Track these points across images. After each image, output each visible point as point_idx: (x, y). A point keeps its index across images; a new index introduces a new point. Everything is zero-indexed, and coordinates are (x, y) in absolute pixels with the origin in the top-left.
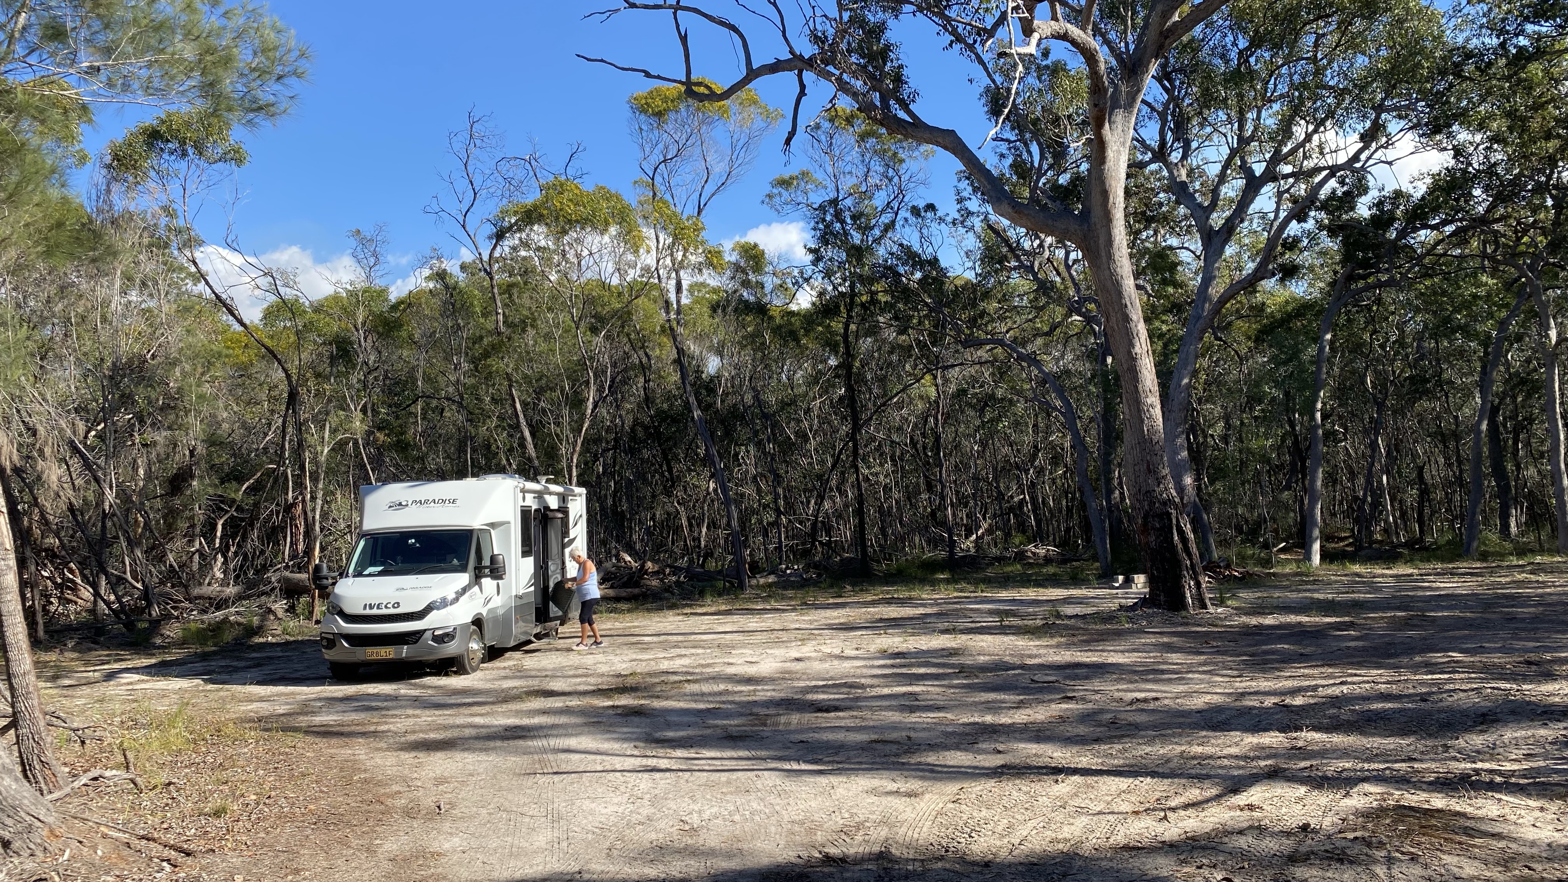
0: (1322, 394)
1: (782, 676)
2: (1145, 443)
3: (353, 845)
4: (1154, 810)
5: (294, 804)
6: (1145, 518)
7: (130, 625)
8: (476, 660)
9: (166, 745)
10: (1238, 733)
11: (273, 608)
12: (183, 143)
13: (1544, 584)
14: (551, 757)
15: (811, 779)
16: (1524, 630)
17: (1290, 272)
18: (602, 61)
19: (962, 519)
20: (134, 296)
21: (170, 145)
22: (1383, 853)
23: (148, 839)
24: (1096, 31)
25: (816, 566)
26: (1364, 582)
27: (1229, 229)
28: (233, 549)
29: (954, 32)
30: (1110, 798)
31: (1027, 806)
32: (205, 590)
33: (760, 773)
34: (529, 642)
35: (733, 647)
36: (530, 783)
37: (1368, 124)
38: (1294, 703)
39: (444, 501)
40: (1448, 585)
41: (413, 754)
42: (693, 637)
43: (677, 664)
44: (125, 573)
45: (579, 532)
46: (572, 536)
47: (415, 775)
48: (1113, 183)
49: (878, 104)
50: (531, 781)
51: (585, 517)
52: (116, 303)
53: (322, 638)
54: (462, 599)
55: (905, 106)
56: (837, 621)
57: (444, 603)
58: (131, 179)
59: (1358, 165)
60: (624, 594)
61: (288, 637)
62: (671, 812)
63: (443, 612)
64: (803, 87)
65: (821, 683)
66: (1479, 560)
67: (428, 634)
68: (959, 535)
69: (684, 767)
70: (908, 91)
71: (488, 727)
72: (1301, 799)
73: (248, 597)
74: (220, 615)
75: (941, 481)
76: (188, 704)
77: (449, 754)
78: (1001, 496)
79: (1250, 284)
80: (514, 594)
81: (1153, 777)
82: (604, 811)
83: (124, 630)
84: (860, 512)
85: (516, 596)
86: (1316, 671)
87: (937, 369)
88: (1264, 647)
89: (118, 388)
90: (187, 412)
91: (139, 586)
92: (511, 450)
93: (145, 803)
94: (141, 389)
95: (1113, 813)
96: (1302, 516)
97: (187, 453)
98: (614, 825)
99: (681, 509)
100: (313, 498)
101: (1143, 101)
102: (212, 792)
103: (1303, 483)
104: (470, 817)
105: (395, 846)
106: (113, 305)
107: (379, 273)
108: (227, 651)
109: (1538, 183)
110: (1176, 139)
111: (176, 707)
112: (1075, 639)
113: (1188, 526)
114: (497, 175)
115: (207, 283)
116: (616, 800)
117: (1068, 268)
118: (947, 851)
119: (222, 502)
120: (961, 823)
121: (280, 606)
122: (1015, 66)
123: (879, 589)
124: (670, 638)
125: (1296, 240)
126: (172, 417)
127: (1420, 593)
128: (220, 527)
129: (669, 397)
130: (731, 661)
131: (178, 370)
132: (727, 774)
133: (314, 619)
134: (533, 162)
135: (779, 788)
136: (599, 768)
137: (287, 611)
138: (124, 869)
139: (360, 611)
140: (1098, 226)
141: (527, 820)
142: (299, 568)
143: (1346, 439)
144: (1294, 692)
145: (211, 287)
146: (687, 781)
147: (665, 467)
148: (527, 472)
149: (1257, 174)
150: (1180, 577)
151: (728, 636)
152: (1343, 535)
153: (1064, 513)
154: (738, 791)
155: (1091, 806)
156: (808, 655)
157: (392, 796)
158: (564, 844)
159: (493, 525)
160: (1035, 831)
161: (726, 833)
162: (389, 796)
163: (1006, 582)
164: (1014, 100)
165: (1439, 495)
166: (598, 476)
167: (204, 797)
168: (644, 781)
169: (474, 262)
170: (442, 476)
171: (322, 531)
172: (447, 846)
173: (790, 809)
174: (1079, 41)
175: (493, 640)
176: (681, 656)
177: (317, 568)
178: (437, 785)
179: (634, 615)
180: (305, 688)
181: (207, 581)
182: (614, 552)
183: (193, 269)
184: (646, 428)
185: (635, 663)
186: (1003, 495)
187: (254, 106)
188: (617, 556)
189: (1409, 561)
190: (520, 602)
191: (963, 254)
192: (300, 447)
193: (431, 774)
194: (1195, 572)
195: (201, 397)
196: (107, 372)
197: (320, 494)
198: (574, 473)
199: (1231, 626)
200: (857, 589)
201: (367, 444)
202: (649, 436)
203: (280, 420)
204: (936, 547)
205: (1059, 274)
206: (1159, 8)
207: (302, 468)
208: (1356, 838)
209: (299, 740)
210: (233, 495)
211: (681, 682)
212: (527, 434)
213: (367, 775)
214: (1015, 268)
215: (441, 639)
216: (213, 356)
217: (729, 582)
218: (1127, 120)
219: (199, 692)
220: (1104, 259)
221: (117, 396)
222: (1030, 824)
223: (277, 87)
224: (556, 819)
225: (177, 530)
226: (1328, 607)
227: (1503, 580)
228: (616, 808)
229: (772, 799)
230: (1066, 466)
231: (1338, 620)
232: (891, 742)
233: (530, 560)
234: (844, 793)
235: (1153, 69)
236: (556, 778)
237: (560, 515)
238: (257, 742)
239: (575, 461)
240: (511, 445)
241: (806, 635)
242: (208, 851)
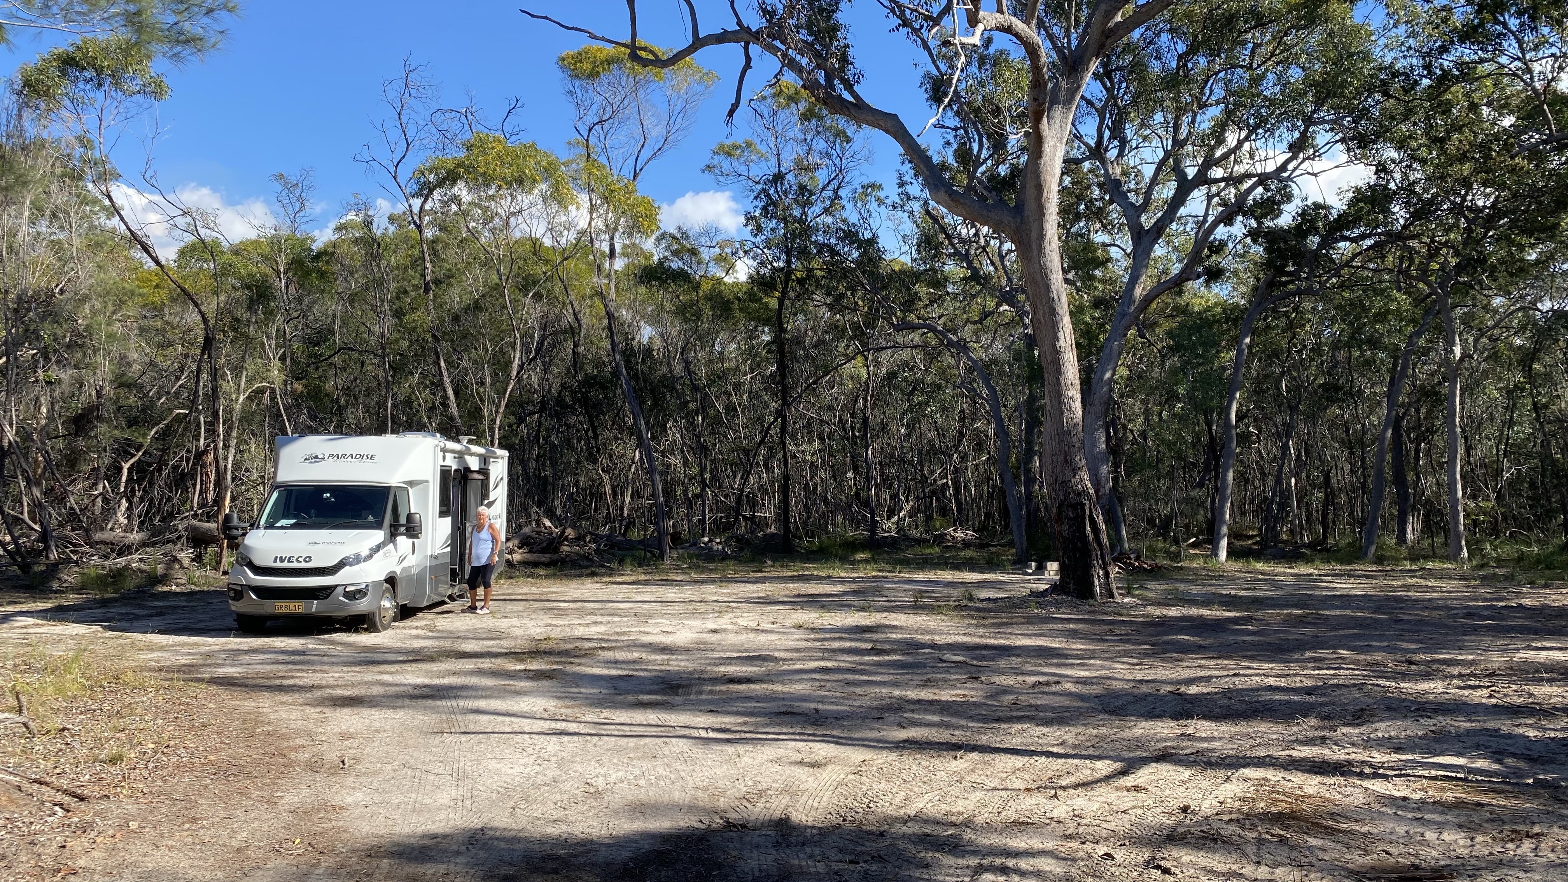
0: (1238, 395)
1: (697, 646)
2: (1064, 434)
3: (253, 796)
4: (1046, 788)
5: (193, 753)
6: (1060, 506)
7: (25, 568)
8: (388, 619)
9: (60, 690)
10: (1133, 718)
11: (179, 556)
12: (99, 71)
13: (1433, 589)
14: (459, 718)
15: (718, 747)
16: (1408, 631)
17: (1214, 275)
18: (546, 18)
19: (885, 500)
20: (43, 227)
21: (86, 74)
22: (1255, 835)
23: (41, 783)
24: (1041, 25)
25: (739, 539)
26: (1266, 580)
27: (1159, 229)
28: (138, 494)
29: (902, 17)
30: (1005, 775)
31: (925, 779)
32: (106, 536)
33: (668, 740)
34: (443, 603)
35: (650, 617)
36: (436, 742)
37: (1297, 134)
38: (1189, 692)
39: (361, 457)
40: (1343, 586)
41: (319, 709)
42: (610, 605)
43: (593, 631)
44: (22, 513)
45: (499, 494)
46: (491, 499)
47: (320, 730)
48: (1048, 178)
49: (823, 82)
50: (438, 739)
51: (506, 480)
52: (24, 232)
53: (230, 589)
54: (375, 556)
55: (849, 87)
56: (755, 595)
57: (357, 560)
58: (43, 106)
59: (1285, 175)
60: (543, 559)
61: (193, 587)
62: (577, 774)
63: (356, 568)
64: (748, 59)
65: (735, 655)
66: (1375, 563)
67: (340, 590)
68: (881, 516)
69: (593, 732)
70: (853, 71)
71: (397, 685)
72: (1184, 782)
73: (153, 544)
74: (121, 561)
75: (866, 462)
76: (85, 650)
77: (356, 710)
78: (925, 478)
79: (1177, 284)
80: (429, 553)
81: (1048, 757)
82: (510, 771)
83: (19, 572)
84: (785, 491)
85: (431, 556)
86: (1211, 663)
87: (869, 350)
88: (1165, 638)
89: (23, 323)
90: (95, 351)
91: (37, 527)
92: (432, 408)
93: (37, 748)
94: (46, 324)
95: (1006, 789)
96: (1213, 514)
97: (94, 393)
98: (519, 785)
99: (606, 478)
100: (226, 447)
101: (1083, 97)
102: (108, 740)
103: (1216, 482)
104: (374, 773)
105: (296, 799)
106: (20, 235)
107: (305, 219)
108: (126, 599)
109: (1453, 203)
110: (1112, 137)
111: (72, 652)
112: (986, 622)
113: (1101, 517)
114: (430, 126)
115: (122, 219)
116: (522, 761)
117: (1002, 258)
118: (844, 820)
119: (129, 445)
120: (860, 794)
121: (186, 555)
122: (957, 54)
123: (799, 565)
124: (587, 604)
125: (1222, 244)
126: (79, 355)
127: (1317, 593)
128: (125, 472)
129: (598, 363)
130: (646, 630)
131: (87, 306)
132: (635, 739)
133: (222, 569)
134: (469, 115)
135: (685, 755)
136: (508, 730)
137: (193, 560)
138: (14, 812)
139: (270, 563)
140: (1031, 219)
141: (432, 777)
142: (208, 517)
143: (1259, 441)
144: (1190, 682)
145: (126, 224)
146: (595, 745)
147: (590, 434)
148: (449, 431)
149: (1190, 178)
150: (1090, 566)
151: (646, 606)
152: (1251, 533)
153: (985, 498)
154: (645, 756)
155: (987, 782)
156: (724, 627)
157: (296, 749)
158: (468, 802)
159: (411, 483)
160: (930, 804)
161: (630, 797)
162: (291, 749)
163: (925, 563)
164: (956, 86)
165: (1343, 499)
166: (522, 439)
167: (100, 744)
168: (552, 744)
169: (404, 213)
170: (362, 431)
171: (233, 479)
172: (350, 800)
173: (695, 775)
174: (1023, 34)
175: (405, 599)
176: (596, 623)
177: (228, 518)
178: (342, 741)
179: (552, 581)
180: (209, 639)
181: (109, 526)
182: (534, 517)
183: (107, 202)
184: (573, 393)
185: (550, 628)
186: (927, 479)
187: (182, 38)
188: (538, 523)
189: (1309, 561)
190: (435, 562)
191: (900, 237)
192: (214, 395)
193: (337, 730)
194: (1104, 562)
195: (111, 336)
196: (11, 305)
197: (233, 443)
198: (497, 436)
199: (1136, 616)
200: (778, 564)
201: (284, 393)
202: (575, 400)
203: (194, 368)
204: (858, 527)
205: (993, 263)
206: (1103, 7)
207: (216, 414)
208: (1231, 820)
209: (204, 691)
210: (141, 440)
211: (595, 649)
212: (450, 393)
213: (271, 728)
214: (950, 255)
215: (353, 596)
216: (125, 294)
217: (650, 552)
218: (1065, 115)
219: (98, 638)
220: (1035, 252)
221: (20, 330)
222: (927, 797)
223: (206, 20)
224: (460, 777)
225: (79, 472)
226: (1230, 602)
227: (1395, 583)
228: (522, 769)
229: (678, 765)
230: (989, 453)
231: (1237, 614)
232: (799, 714)
233: (448, 521)
234: (750, 761)
235: (1094, 65)
236: (464, 738)
237: (480, 477)
238: (157, 691)
239: (498, 422)
240: (433, 403)
241: (723, 608)
242: (102, 798)
